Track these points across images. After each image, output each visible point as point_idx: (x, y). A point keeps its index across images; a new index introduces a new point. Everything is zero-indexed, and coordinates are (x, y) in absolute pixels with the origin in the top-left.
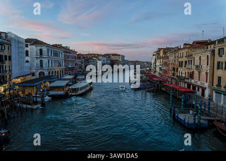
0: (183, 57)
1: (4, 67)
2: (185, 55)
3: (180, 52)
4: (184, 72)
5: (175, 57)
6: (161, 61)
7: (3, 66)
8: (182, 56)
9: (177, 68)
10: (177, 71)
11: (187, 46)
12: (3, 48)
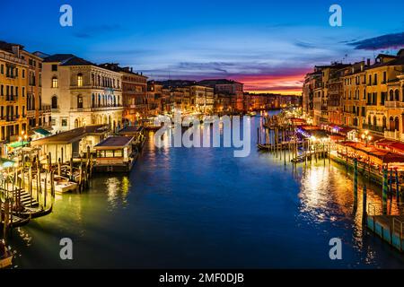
0: (375, 84)
1: (15, 109)
2: (380, 79)
3: (370, 72)
4: (381, 117)
5: (358, 84)
6: (326, 94)
7: (12, 107)
8: (373, 81)
9: (363, 109)
10: (364, 115)
11: (386, 60)
12: (14, 74)
